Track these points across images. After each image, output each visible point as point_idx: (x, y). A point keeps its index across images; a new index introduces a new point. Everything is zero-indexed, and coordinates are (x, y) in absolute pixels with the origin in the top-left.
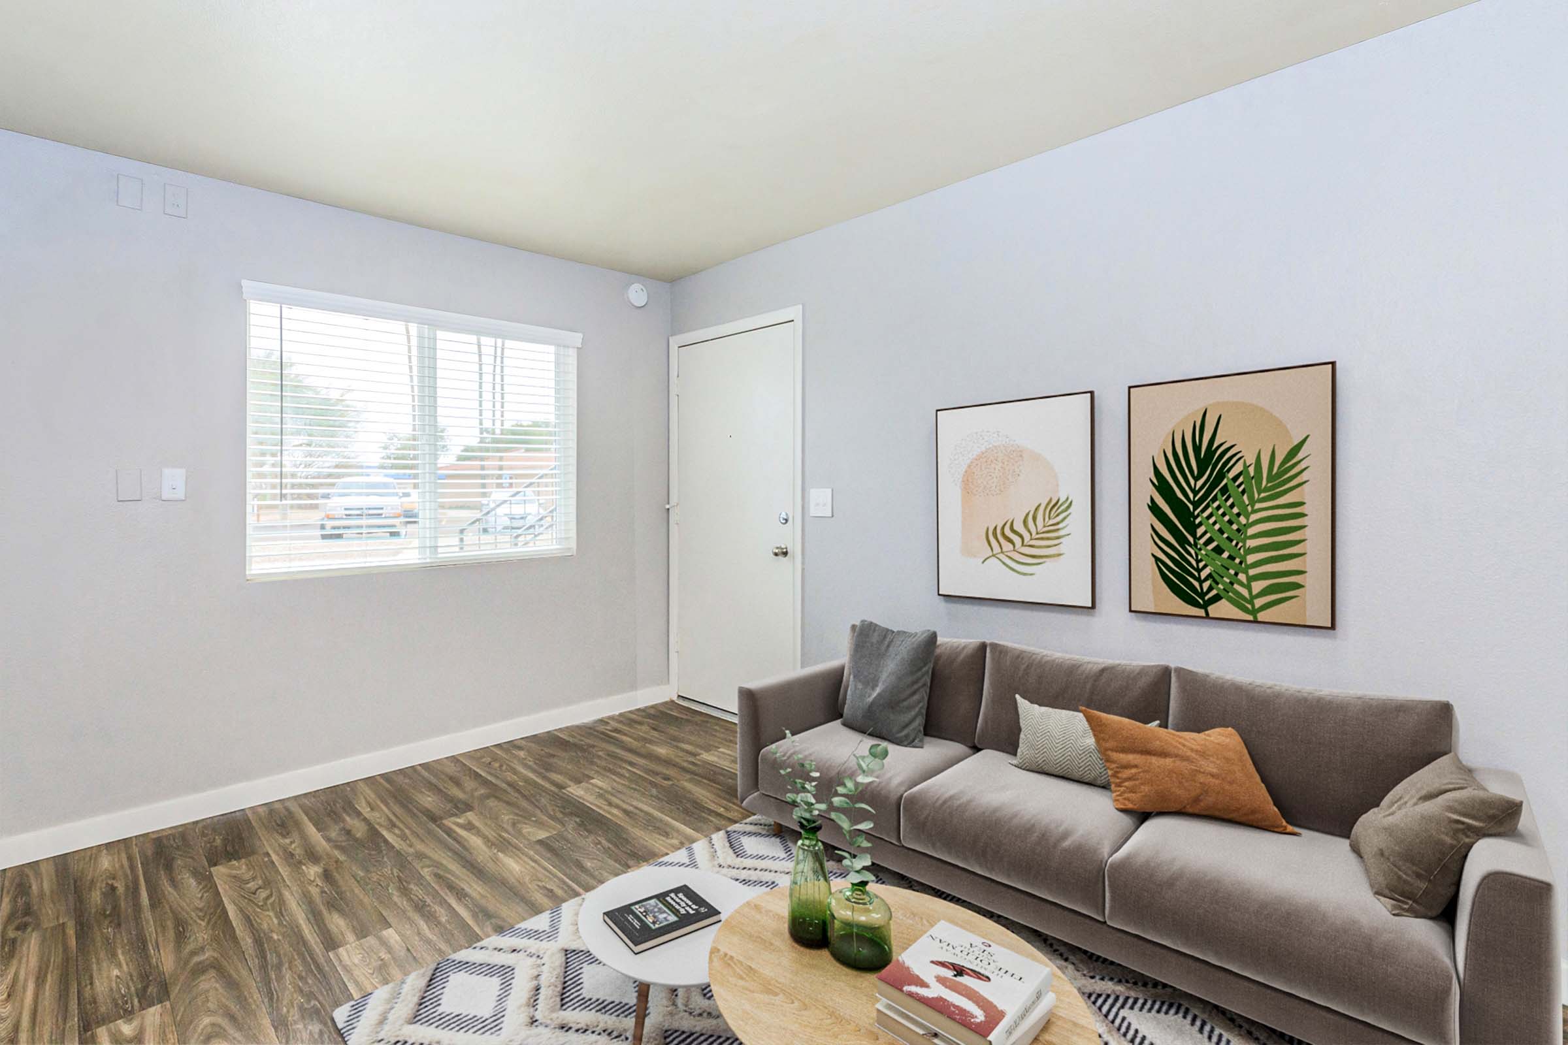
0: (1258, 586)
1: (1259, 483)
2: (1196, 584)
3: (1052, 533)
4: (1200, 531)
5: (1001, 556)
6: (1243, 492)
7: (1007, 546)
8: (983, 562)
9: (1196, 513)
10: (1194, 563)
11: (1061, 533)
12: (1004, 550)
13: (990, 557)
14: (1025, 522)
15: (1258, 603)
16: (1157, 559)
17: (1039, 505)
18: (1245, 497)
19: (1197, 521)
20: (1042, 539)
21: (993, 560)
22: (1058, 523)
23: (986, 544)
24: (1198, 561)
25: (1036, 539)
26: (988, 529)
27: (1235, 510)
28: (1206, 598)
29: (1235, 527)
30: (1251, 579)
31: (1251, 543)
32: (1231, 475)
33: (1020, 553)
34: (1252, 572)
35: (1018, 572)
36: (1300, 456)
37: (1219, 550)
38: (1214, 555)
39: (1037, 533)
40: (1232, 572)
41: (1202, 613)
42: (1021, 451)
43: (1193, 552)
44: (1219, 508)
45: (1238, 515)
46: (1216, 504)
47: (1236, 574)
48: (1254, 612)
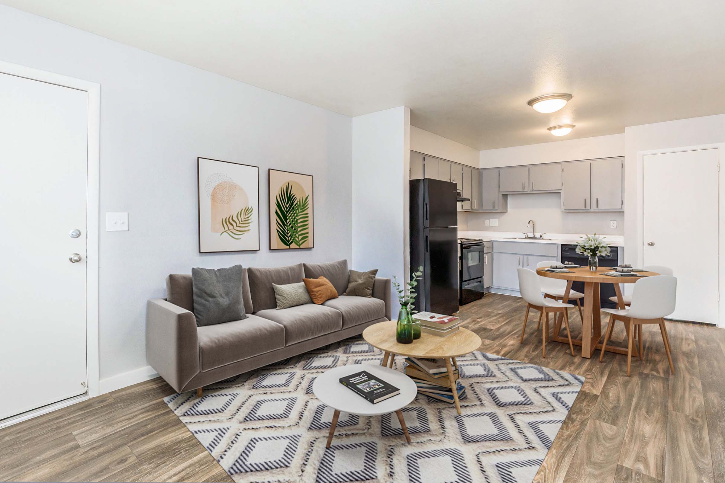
0: (300, 237)
1: (300, 207)
2: (287, 238)
3: (246, 222)
4: (288, 221)
5: (228, 231)
6: (297, 209)
7: (231, 227)
8: (221, 235)
9: (287, 215)
10: (287, 231)
11: (249, 221)
12: (229, 229)
13: (224, 232)
14: (237, 216)
15: (301, 242)
16: (278, 231)
17: (242, 209)
18: (297, 211)
19: (287, 218)
20: (243, 224)
21: (225, 234)
22: (248, 217)
23: (222, 226)
24: (288, 231)
25: (241, 224)
26: (223, 219)
27: (295, 215)
28: (290, 242)
29: (295, 220)
30: (299, 235)
31: (299, 225)
32: (295, 204)
33: (236, 230)
34: (299, 233)
35: (235, 238)
36: (307, 200)
37: (292, 227)
38: (291, 228)
39: (242, 221)
40: (295, 234)
41: (288, 247)
42: (235, 185)
43: (286, 228)
44: (292, 214)
45: (296, 216)
46: (291, 213)
47: (296, 234)
48: (299, 246)
